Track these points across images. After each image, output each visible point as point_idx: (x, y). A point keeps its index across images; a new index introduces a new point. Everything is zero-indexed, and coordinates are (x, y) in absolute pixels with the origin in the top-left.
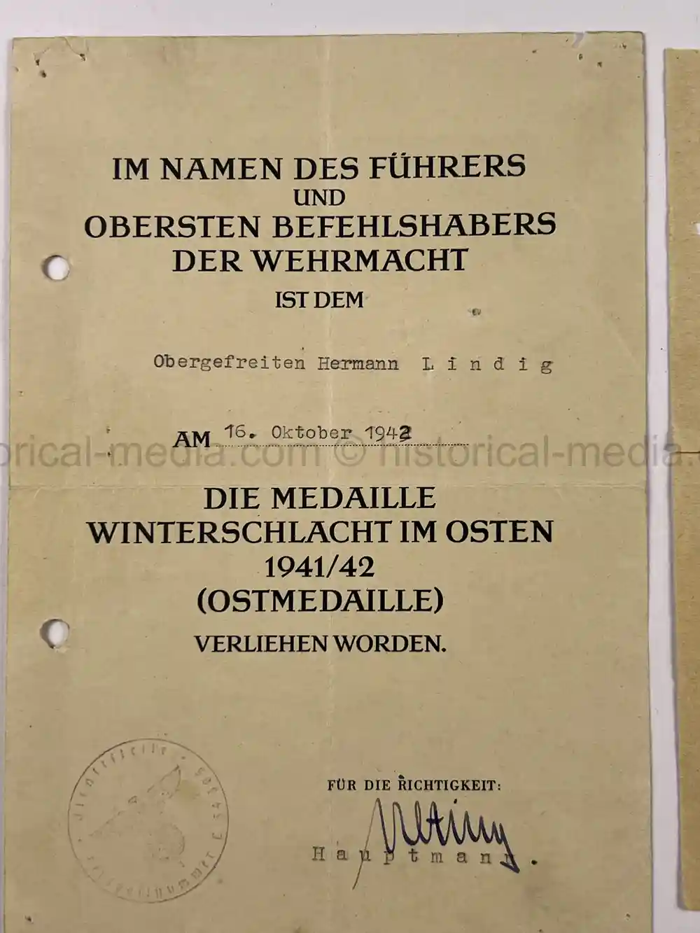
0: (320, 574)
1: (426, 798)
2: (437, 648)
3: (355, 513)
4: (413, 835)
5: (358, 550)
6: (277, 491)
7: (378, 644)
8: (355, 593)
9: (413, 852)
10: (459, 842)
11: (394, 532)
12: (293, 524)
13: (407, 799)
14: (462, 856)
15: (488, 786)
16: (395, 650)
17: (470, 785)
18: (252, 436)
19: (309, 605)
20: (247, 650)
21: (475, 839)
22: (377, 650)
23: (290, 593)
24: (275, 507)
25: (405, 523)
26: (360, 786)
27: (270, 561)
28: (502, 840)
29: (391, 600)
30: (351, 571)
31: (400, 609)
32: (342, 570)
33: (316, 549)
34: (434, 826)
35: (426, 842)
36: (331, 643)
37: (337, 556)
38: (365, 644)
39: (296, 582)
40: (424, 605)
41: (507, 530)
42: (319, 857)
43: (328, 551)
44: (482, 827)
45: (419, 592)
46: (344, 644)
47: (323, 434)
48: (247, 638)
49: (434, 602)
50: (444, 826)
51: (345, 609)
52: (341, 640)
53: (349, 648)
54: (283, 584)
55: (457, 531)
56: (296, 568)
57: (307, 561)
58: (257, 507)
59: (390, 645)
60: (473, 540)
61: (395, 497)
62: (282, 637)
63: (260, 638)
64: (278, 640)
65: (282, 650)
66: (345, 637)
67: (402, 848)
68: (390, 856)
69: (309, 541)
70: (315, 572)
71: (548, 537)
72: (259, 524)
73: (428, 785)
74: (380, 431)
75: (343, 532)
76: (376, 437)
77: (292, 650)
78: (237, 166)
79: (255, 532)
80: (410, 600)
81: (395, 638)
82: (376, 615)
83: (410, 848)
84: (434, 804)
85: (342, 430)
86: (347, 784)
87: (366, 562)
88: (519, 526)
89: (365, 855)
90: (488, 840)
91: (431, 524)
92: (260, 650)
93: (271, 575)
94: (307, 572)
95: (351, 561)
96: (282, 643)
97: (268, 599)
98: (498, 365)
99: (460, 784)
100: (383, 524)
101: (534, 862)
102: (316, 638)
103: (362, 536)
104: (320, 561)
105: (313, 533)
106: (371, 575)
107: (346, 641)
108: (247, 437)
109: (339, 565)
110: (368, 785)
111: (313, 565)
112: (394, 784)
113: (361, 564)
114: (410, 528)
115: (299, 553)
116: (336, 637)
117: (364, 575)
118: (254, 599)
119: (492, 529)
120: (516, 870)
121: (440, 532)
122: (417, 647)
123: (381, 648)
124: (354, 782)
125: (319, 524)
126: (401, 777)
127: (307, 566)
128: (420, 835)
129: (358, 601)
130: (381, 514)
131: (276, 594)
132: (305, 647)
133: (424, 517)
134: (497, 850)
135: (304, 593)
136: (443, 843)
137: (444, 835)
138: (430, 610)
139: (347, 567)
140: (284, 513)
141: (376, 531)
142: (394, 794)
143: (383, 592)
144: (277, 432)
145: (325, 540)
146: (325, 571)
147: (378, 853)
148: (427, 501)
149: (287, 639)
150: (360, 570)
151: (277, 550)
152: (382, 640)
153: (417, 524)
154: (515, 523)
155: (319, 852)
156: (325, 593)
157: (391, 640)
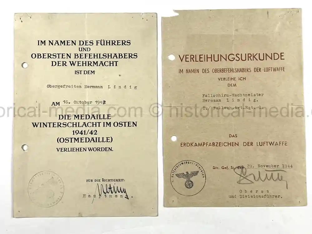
0: (85, 134)
1: (108, 183)
2: (111, 150)
3: (93, 120)
4: (105, 192)
5: (93, 129)
6: (75, 115)
7: (98, 149)
8: (93, 138)
9: (105, 195)
10: (116, 193)
11: (102, 124)
12: (79, 123)
13: (104, 183)
14: (116, 196)
15: (122, 180)
16: (102, 151)
17: (118, 180)
18: (69, 103)
19: (82, 141)
20: (68, 151)
21: (119, 192)
22: (98, 151)
23: (78, 138)
24: (75, 119)
25: (104, 123)
26: (94, 181)
27: (74, 131)
28: (125, 192)
29: (101, 140)
30: (92, 133)
31: (103, 142)
32: (90, 133)
33: (84, 128)
34: (110, 189)
35: (108, 193)
36: (87, 149)
37: (89, 130)
38: (95, 149)
39: (79, 136)
40: (108, 141)
41: (127, 124)
42: (84, 196)
43: (87, 129)
44: (121, 189)
45: (107, 138)
46: (90, 150)
47: (86, 103)
48: (68, 148)
49: (111, 140)
50: (112, 189)
51: (90, 142)
52: (90, 149)
53: (91, 151)
54: (76, 136)
55: (116, 124)
56: (79, 133)
57: (82, 131)
58: (70, 119)
59: (101, 150)
60: (119, 126)
61: (102, 117)
62: (76, 148)
63: (71, 148)
64: (75, 149)
65: (76, 151)
66: (90, 148)
67: (103, 194)
68: (100, 196)
69: (82, 127)
70: (84, 134)
71: (136, 126)
72: (71, 123)
73: (109, 180)
74: (98, 102)
75: (90, 125)
76: (98, 103)
77: (78, 151)
78: (66, 42)
79: (70, 125)
80: (105, 140)
81: (102, 148)
82: (98, 143)
83: (105, 194)
84: (110, 185)
85: (90, 102)
86: (91, 180)
87: (95, 131)
88: (129, 123)
89: (95, 196)
90: (122, 192)
91: (110, 123)
92: (71, 151)
93: (74, 134)
94: (82, 134)
95: (92, 131)
96: (76, 149)
97: (73, 140)
98: (125, 87)
99: (116, 180)
100: (99, 123)
101: (132, 197)
102: (84, 148)
103: (94, 126)
104: (85, 131)
105: (83, 125)
106: (97, 134)
107: (91, 149)
108: (68, 103)
109: (89, 132)
110: (95, 181)
111: (83, 132)
112: (101, 180)
113: (94, 132)
114: (105, 124)
115: (80, 129)
116: (88, 148)
117: (95, 134)
118: (70, 140)
119: (123, 124)
120: (128, 199)
121: (112, 125)
122: (107, 150)
123: (98, 150)
125: (84, 123)
126: (103, 179)
127: (82, 132)
128: (107, 192)
129: (93, 140)
130: (99, 121)
131: (75, 138)
132: (81, 150)
133: (108, 121)
134: (124, 194)
135: (81, 138)
136: (112, 193)
137: (112, 191)
138: (110, 142)
139: (91, 132)
140: (77, 120)
141: (97, 124)
142: (101, 182)
143: (99, 138)
144: (75, 102)
145: (86, 126)
146: (86, 133)
147: (97, 195)
148: (109, 118)
149: (77, 149)
150: (94, 133)
151: (75, 129)
152: (99, 149)
153: (107, 123)
154: (128, 122)
155: (84, 195)
156: (86, 138)
157: (101, 148)
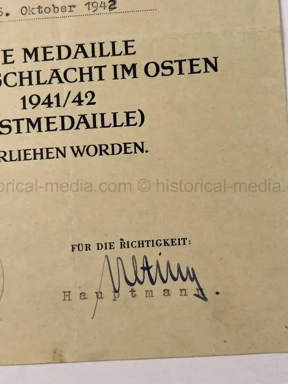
0: (58, 105)
1: (140, 253)
2: (142, 151)
3: (81, 62)
4: (132, 280)
5: (85, 87)
6: (26, 51)
7: (101, 150)
8: (83, 116)
9: (132, 291)
10: (164, 282)
11: (108, 73)
12: (38, 72)
13: (127, 254)
14: (167, 292)
15: (182, 242)
16: (113, 154)
17: (170, 242)
18: (7, 15)
19: (52, 127)
20: (11, 160)
21: (175, 279)
22: (101, 154)
23: (39, 120)
24: (25, 61)
25: (115, 67)
26: (94, 247)
27: (24, 99)
28: (194, 278)
29: (109, 120)
30: (80, 102)
31: (115, 125)
32: (74, 101)
33: (55, 88)
34: (146, 272)
35: (141, 283)
36: (69, 152)
37: (70, 92)
38: (92, 150)
39: (43, 111)
40: (132, 122)
41: (186, 66)
42: (67, 298)
43: (63, 89)
44: (179, 270)
45: (128, 113)
46: (77, 152)
47: (56, 10)
48: (11, 152)
49: (138, 120)
50: (153, 271)
51: (77, 128)
52: (76, 149)
53: (82, 155)
54: (33, 114)
55: (152, 69)
56: (41, 102)
57: (49, 97)
58: (13, 62)
59: (109, 151)
60: (163, 74)
61: (107, 49)
62: (35, 150)
63: (19, 151)
64: (32, 152)
65: (35, 158)
66: (78, 147)
67: (125, 288)
68: (117, 294)
69: (50, 83)
70: (55, 104)
71: (215, 69)
72: (15, 74)
73: (141, 244)
74: (95, 5)
75: (73, 75)
76: (92, 9)
77: (42, 158)
79: (12, 80)
80: (121, 119)
81: (113, 145)
82: (99, 130)
83: (129, 288)
84: (145, 257)
85: (69, 6)
86: (84, 246)
87: (90, 95)
88: (195, 62)
89: (99, 295)
90: (184, 280)
91: (134, 66)
92: (20, 160)
93: (24, 108)
94: (49, 104)
95: (79, 95)
96: (35, 154)
97: (24, 125)
99: (163, 242)
100: (100, 68)
101: (217, 293)
102: (58, 149)
103: (86, 77)
104: (58, 96)
105: (52, 77)
106: (94, 103)
107: (79, 150)
108: (4, 15)
109: (71, 98)
110: (99, 246)
111: (53, 100)
112: (117, 245)
113: (86, 97)
114: (119, 69)
115: (43, 91)
116: (72, 148)
117: (89, 104)
118: (14, 125)
119: (176, 66)
120: (205, 299)
121: (140, 71)
122: (128, 150)
123: (103, 153)
124: (90, 245)
125: (56, 71)
126: (122, 239)
127: (49, 100)
128: (137, 279)
129: (86, 122)
130: (99, 61)
131: (29, 120)
132: (50, 155)
133: (128, 61)
134: (191, 286)
135: (48, 118)
136: (153, 283)
137: (154, 278)
138: (136, 125)
139: (77, 99)
140: (31, 65)
141: (95, 73)
142: (118, 251)
143: (102, 115)
144: (24, 11)
145: (61, 81)
146: (62, 103)
147: (108, 292)
148: (130, 50)
149: (38, 151)
150: (87, 101)
151: (28, 91)
152: (104, 148)
153: (124, 67)
154: (191, 61)
155: (67, 294)
156: (63, 118)
157: (110, 147)
